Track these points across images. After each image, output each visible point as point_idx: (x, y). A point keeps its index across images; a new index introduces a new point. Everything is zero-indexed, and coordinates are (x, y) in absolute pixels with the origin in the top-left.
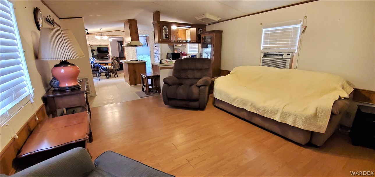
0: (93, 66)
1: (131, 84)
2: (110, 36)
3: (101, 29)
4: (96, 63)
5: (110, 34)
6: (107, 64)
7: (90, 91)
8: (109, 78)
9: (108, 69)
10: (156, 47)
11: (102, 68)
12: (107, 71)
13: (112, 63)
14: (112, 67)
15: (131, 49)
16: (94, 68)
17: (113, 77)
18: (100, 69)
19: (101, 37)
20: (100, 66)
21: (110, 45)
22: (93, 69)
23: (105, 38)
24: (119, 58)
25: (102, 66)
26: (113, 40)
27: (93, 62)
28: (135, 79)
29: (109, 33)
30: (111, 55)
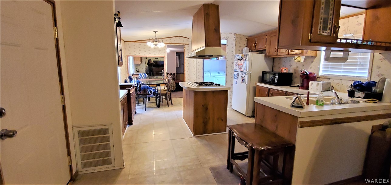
0: (139, 87)
1: (196, 132)
2: (168, 44)
3: (155, 32)
4: (143, 84)
5: (169, 41)
6: (159, 85)
7: (112, 157)
8: (159, 107)
9: (159, 92)
10: (239, 59)
11: (151, 92)
12: (157, 95)
13: (167, 84)
14: (166, 88)
15: (195, 63)
16: (140, 91)
17: (165, 105)
18: (148, 92)
19: (155, 43)
20: (148, 88)
21: (166, 57)
22: (139, 93)
23: (161, 45)
24: (175, 74)
25: (152, 89)
26: (171, 51)
27: (139, 82)
28: (205, 123)
29: (167, 40)
30: (166, 70)
